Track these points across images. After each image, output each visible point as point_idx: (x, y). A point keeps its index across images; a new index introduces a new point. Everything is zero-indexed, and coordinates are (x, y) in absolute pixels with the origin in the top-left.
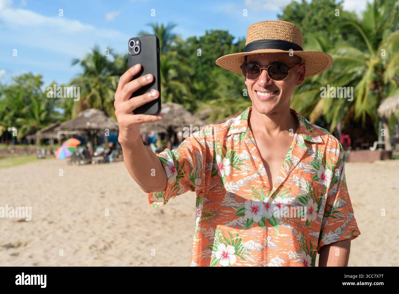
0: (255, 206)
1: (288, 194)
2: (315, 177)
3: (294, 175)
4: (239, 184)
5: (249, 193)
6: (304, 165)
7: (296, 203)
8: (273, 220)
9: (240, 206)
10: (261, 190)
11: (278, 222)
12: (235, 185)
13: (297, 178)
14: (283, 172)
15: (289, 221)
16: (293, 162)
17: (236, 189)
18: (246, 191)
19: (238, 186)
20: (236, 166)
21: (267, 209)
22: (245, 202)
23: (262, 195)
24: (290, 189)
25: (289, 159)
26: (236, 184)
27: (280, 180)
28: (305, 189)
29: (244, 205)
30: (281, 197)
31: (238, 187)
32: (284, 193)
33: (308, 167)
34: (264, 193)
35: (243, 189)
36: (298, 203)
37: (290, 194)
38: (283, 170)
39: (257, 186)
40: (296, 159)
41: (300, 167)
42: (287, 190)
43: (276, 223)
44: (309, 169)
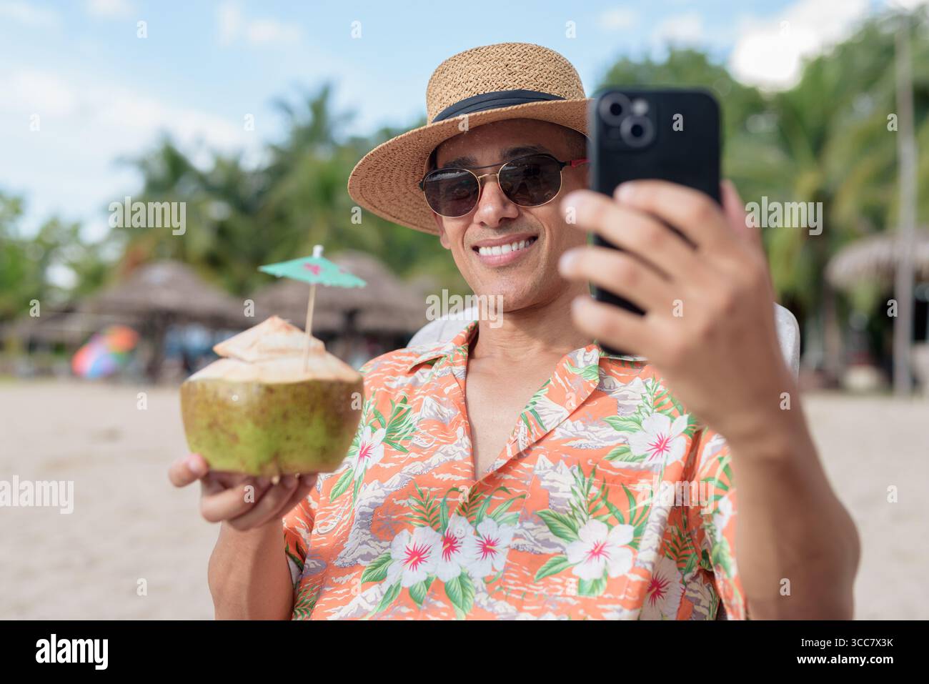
0: (419, 546)
1: (515, 512)
2: (620, 454)
3: (542, 457)
4: (388, 487)
5: (408, 509)
6: (583, 428)
7: (536, 538)
8: (458, 586)
9: (380, 550)
10: (441, 500)
11: (474, 592)
12: (379, 488)
13: (549, 464)
15: (504, 593)
16: (544, 421)
17: (377, 501)
18: (401, 502)
19: (385, 492)
20: (399, 443)
21: (448, 554)
22: (394, 536)
23: (441, 513)
24: (523, 497)
25: (532, 411)
26: (381, 487)
28: (569, 492)
29: (390, 547)
30: (494, 518)
31: (384, 495)
32: (505, 509)
33: (592, 432)
34: (448, 507)
35: (394, 497)
36: (546, 539)
37: (519, 512)
39: (432, 490)
40: (558, 412)
41: (566, 432)
42: (513, 499)
43: (464, 595)
44: (598, 437)
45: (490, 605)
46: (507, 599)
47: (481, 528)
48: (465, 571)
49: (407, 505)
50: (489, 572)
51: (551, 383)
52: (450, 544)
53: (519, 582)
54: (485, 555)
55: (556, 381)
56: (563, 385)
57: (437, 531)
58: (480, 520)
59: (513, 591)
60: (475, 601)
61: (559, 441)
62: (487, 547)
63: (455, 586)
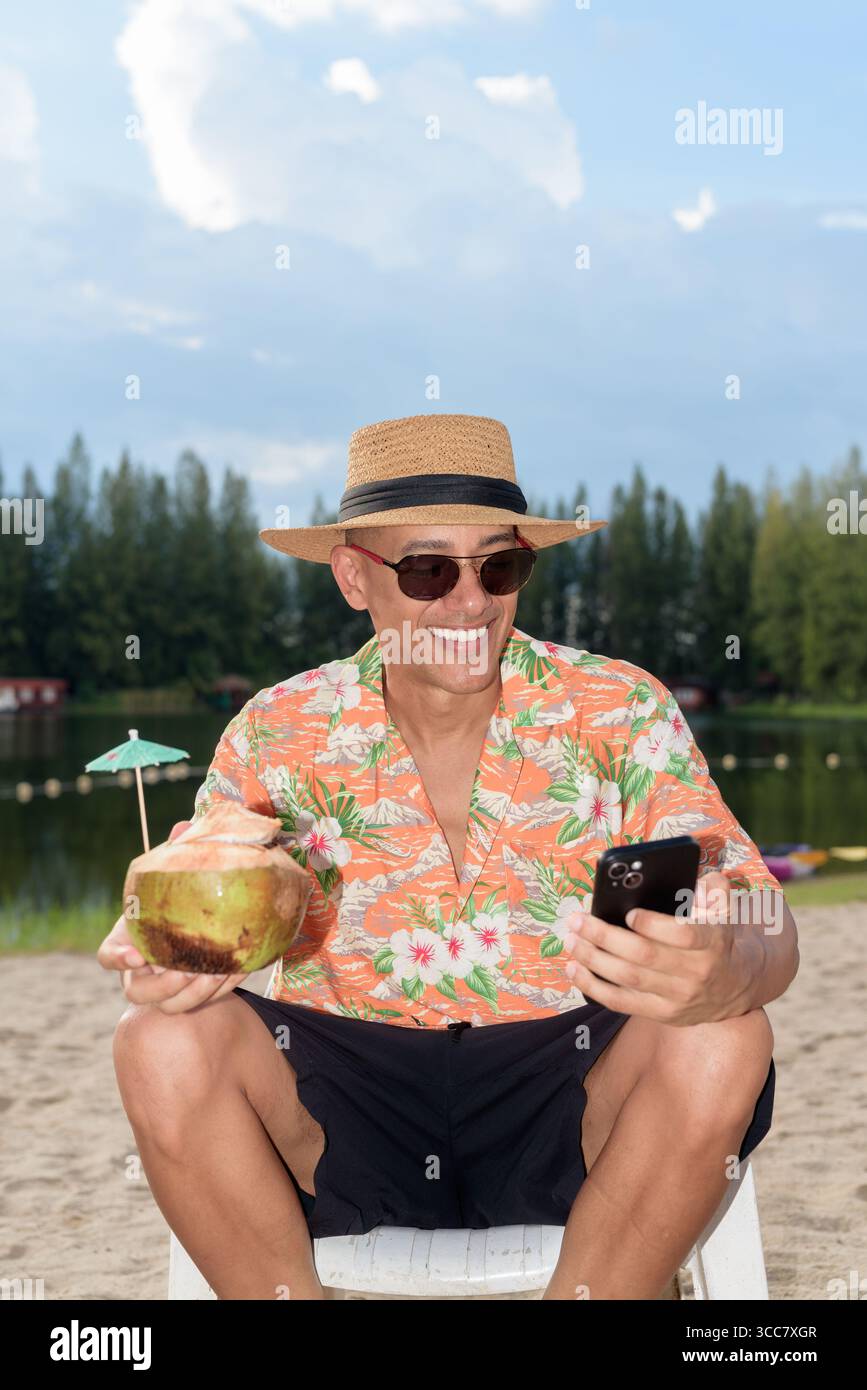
0: (422, 945)
2: (570, 825)
5: (403, 912)
6: (529, 808)
8: (477, 979)
9: (378, 946)
10: (432, 906)
11: (493, 980)
14: (472, 850)
16: (493, 812)
18: (396, 905)
20: (360, 837)
21: (454, 953)
25: (478, 808)
26: (367, 885)
27: (470, 874)
29: (389, 942)
30: (486, 912)
31: (374, 895)
32: (492, 902)
35: (387, 899)
36: (533, 924)
37: (506, 902)
38: (473, 845)
39: (420, 896)
40: (500, 799)
41: (517, 817)
42: (495, 892)
43: (486, 985)
44: (545, 812)
45: (512, 988)
46: (525, 980)
47: (475, 923)
48: (477, 964)
49: (401, 908)
50: (499, 959)
51: (482, 773)
52: (454, 946)
53: (530, 964)
54: (489, 946)
55: (486, 771)
56: (495, 772)
57: (436, 932)
58: (473, 917)
59: (527, 972)
60: (498, 988)
61: (514, 828)
62: (488, 938)
63: (474, 979)
